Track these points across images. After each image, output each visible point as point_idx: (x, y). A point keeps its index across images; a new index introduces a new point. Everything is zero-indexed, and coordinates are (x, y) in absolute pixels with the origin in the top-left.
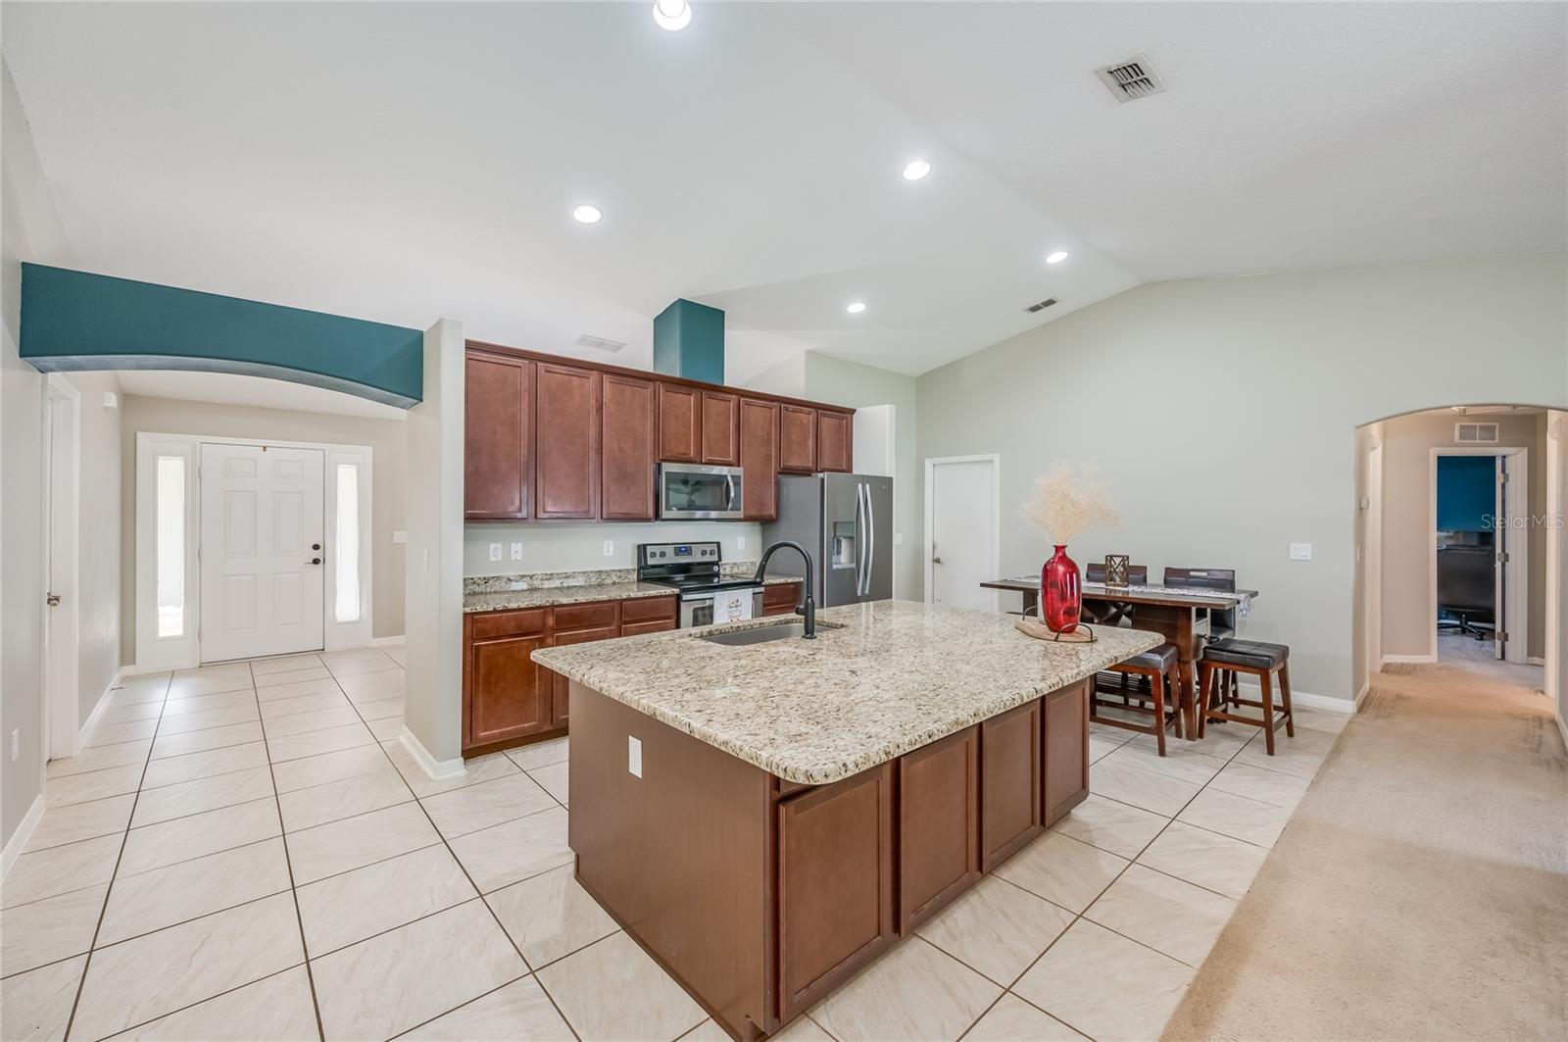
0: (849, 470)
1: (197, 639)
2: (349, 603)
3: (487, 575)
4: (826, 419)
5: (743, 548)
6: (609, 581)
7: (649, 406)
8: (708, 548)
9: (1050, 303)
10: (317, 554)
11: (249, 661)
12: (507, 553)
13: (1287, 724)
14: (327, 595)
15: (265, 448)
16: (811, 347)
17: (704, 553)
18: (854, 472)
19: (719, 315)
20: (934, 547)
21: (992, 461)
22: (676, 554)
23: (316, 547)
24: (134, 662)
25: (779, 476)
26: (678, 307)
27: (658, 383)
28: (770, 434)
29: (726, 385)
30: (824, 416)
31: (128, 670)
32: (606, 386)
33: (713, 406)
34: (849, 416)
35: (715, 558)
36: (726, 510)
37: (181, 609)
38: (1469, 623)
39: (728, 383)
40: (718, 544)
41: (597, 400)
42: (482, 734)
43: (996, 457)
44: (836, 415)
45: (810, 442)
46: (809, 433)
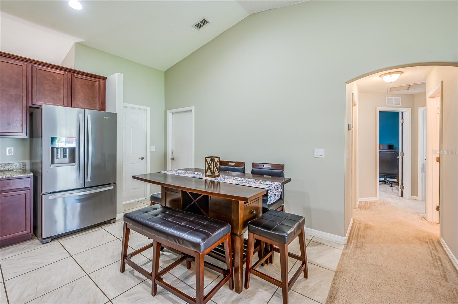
0: (102, 110)
4: (79, 79)
9: (205, 22)
13: (304, 270)
16: (78, 41)
18: (106, 111)
20: (172, 153)
21: (191, 111)
30: (77, 77)
34: (102, 81)
38: (387, 179)
43: (193, 108)
44: (90, 78)
45: (63, 91)
46: (62, 85)
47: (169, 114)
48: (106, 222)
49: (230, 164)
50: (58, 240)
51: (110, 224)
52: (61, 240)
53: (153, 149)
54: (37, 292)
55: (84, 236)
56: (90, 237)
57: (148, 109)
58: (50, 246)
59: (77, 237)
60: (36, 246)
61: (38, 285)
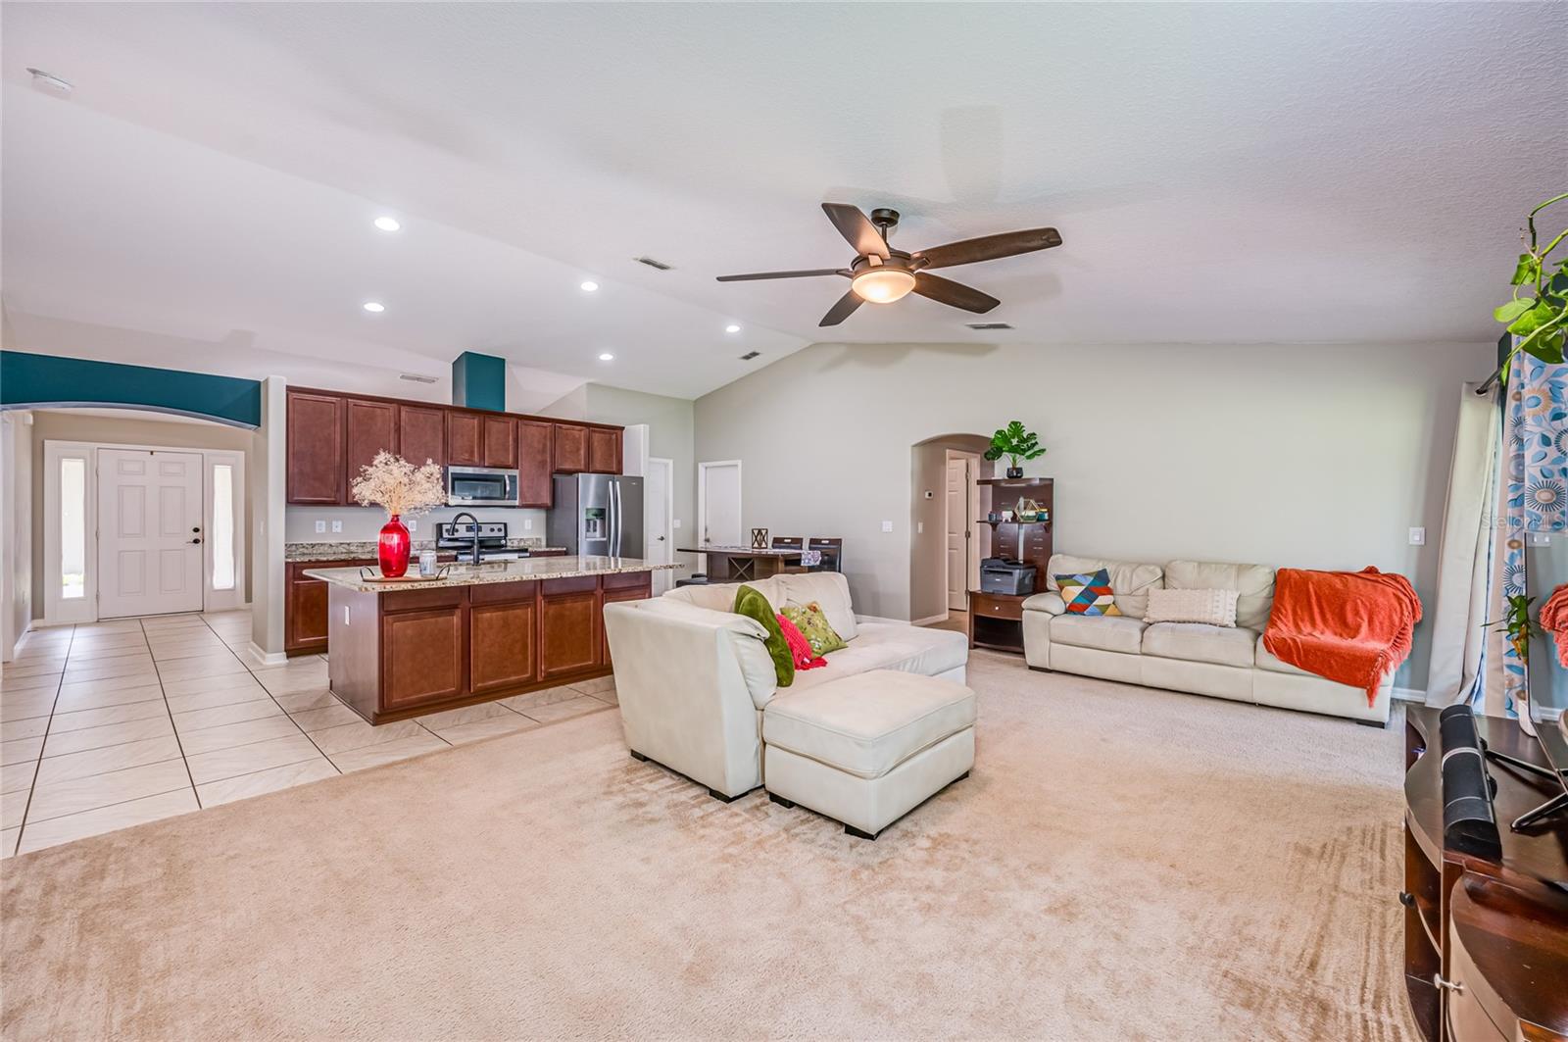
0: (620, 472)
1: (95, 600)
2: (225, 575)
3: (314, 542)
4: (597, 435)
5: (530, 527)
7: (440, 428)
8: (496, 527)
9: (754, 354)
10: (198, 535)
11: (140, 618)
12: (329, 526)
14: (206, 566)
15: (152, 453)
16: (591, 380)
17: (492, 530)
18: (624, 474)
19: (500, 363)
20: (706, 530)
21: (736, 466)
22: (467, 531)
23: (196, 530)
24: (42, 617)
25: (555, 476)
26: (464, 357)
27: (446, 412)
28: (545, 445)
29: (506, 411)
30: (595, 431)
31: (38, 623)
32: (403, 414)
33: (495, 426)
34: (619, 432)
35: (502, 534)
36: (504, 499)
37: (81, 578)
39: (507, 410)
40: (505, 525)
41: (395, 424)
42: (301, 640)
43: (739, 462)
45: (582, 452)
46: (581, 444)
47: (701, 467)
49: (786, 541)
53: (678, 524)
57: (671, 462)
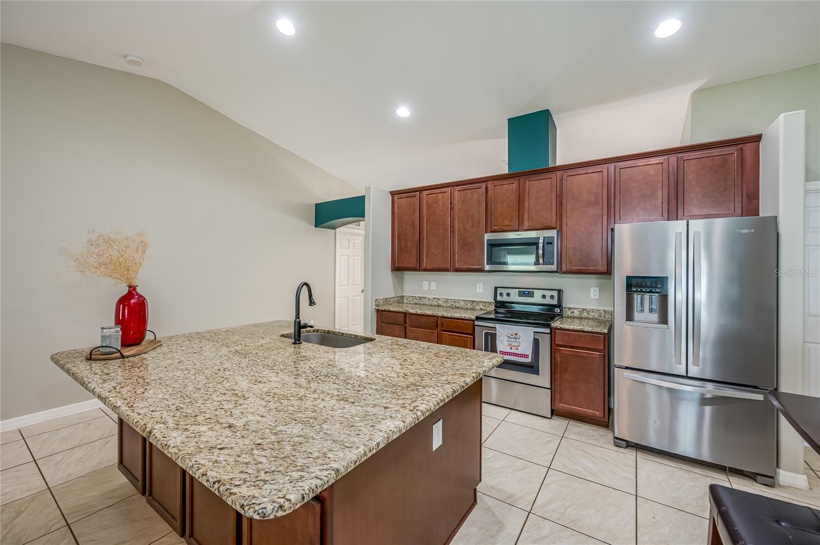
3: (421, 296)
6: (478, 307)
7: (483, 199)
8: (548, 294)
12: (430, 286)
17: (544, 297)
18: (759, 215)
27: (488, 183)
32: (456, 193)
33: (535, 186)
35: (555, 302)
40: (559, 291)
41: (451, 203)
44: (715, 152)
45: (661, 193)
46: (659, 183)
48: (744, 473)
50: (638, 452)
51: (755, 483)
52: (641, 456)
54: (563, 514)
55: (681, 473)
56: (692, 483)
58: (622, 455)
59: (668, 467)
60: (605, 443)
61: (571, 506)
